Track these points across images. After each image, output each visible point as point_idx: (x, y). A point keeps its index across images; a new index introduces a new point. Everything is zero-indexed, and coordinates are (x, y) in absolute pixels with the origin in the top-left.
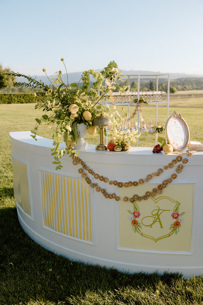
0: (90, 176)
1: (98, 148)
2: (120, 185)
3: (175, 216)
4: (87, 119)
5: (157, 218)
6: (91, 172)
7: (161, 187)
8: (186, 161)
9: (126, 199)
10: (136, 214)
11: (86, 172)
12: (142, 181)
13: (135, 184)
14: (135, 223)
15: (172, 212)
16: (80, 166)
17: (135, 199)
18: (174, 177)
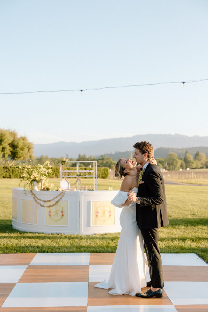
0: (37, 199)
1: (40, 190)
2: (45, 201)
3: (62, 212)
4: (37, 180)
5: (57, 213)
6: (37, 198)
7: (57, 202)
8: (64, 193)
9: (47, 207)
10: (50, 212)
11: (35, 198)
12: (51, 200)
13: (49, 201)
14: (50, 215)
15: (61, 211)
16: (34, 196)
17: (50, 206)
18: (61, 198)
